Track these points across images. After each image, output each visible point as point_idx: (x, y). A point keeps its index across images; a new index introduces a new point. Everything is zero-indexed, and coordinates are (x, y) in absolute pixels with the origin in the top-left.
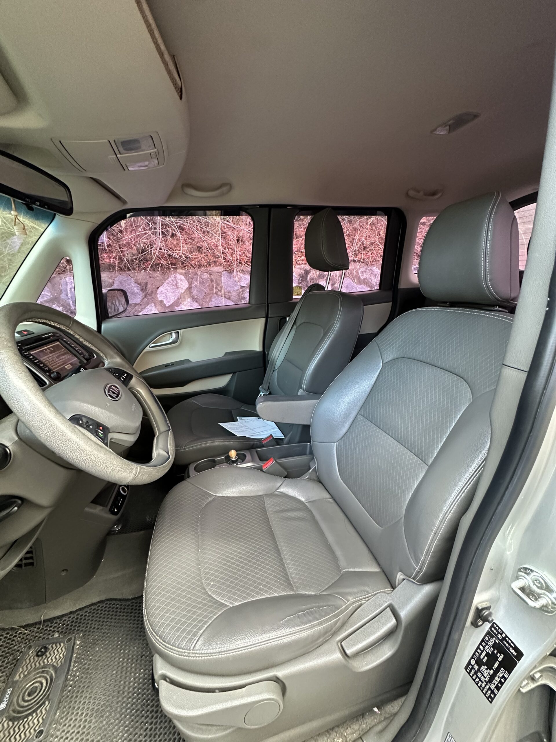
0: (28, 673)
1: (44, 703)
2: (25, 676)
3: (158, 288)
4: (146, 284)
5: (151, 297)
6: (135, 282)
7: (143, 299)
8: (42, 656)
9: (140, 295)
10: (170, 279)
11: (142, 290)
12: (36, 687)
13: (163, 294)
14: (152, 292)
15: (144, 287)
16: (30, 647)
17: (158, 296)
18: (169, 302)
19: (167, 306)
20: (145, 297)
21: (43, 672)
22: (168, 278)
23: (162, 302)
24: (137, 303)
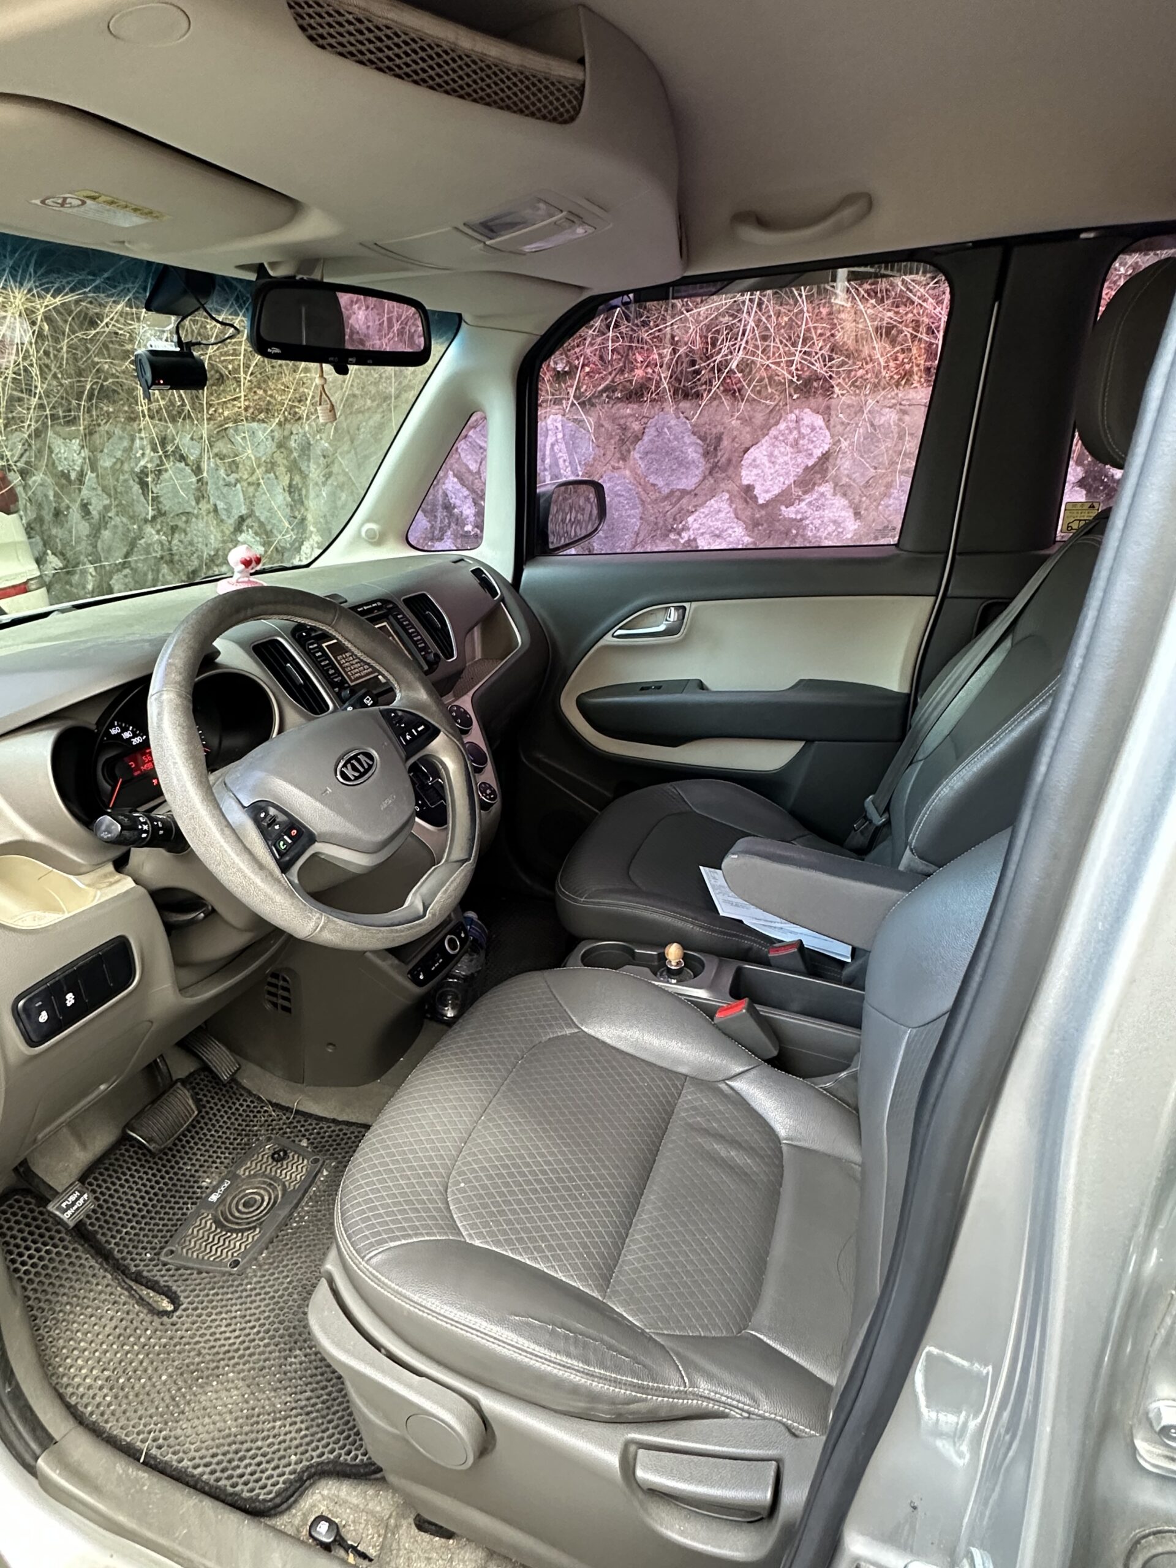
0: (255, 1175)
1: (255, 1228)
2: (249, 1176)
3: (746, 450)
4: (719, 438)
5: (724, 475)
6: (694, 433)
7: (705, 478)
8: (277, 1161)
9: (698, 467)
10: (782, 426)
11: (706, 454)
12: (256, 1201)
13: (756, 467)
14: (729, 461)
15: (711, 445)
16: (269, 1139)
17: (743, 473)
18: (767, 491)
19: (761, 501)
20: (711, 473)
21: (270, 1185)
22: (777, 423)
23: (749, 488)
24: (688, 489)
